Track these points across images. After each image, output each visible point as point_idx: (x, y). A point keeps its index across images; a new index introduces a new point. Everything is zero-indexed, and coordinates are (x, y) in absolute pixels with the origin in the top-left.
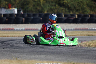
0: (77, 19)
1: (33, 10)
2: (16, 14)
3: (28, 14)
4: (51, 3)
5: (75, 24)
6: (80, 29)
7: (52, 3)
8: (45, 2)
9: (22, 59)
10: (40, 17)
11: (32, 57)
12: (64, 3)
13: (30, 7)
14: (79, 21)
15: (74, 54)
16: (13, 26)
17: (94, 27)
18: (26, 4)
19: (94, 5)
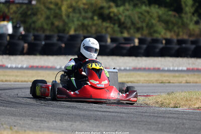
0: (137, 47)
1: (45, 27)
2: (9, 35)
3: (34, 35)
4: (83, 14)
5: (134, 58)
6: (144, 70)
7: (86, 12)
8: (70, 10)
9: (23, 129)
10: (59, 43)
11: (43, 124)
12: (110, 13)
13: (40, 20)
14: (142, 51)
15: (130, 121)
16: (3, 60)
17: (173, 66)
18: (30, 15)
19: (173, 19)
